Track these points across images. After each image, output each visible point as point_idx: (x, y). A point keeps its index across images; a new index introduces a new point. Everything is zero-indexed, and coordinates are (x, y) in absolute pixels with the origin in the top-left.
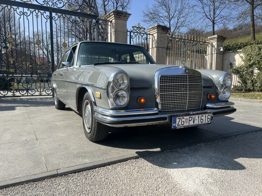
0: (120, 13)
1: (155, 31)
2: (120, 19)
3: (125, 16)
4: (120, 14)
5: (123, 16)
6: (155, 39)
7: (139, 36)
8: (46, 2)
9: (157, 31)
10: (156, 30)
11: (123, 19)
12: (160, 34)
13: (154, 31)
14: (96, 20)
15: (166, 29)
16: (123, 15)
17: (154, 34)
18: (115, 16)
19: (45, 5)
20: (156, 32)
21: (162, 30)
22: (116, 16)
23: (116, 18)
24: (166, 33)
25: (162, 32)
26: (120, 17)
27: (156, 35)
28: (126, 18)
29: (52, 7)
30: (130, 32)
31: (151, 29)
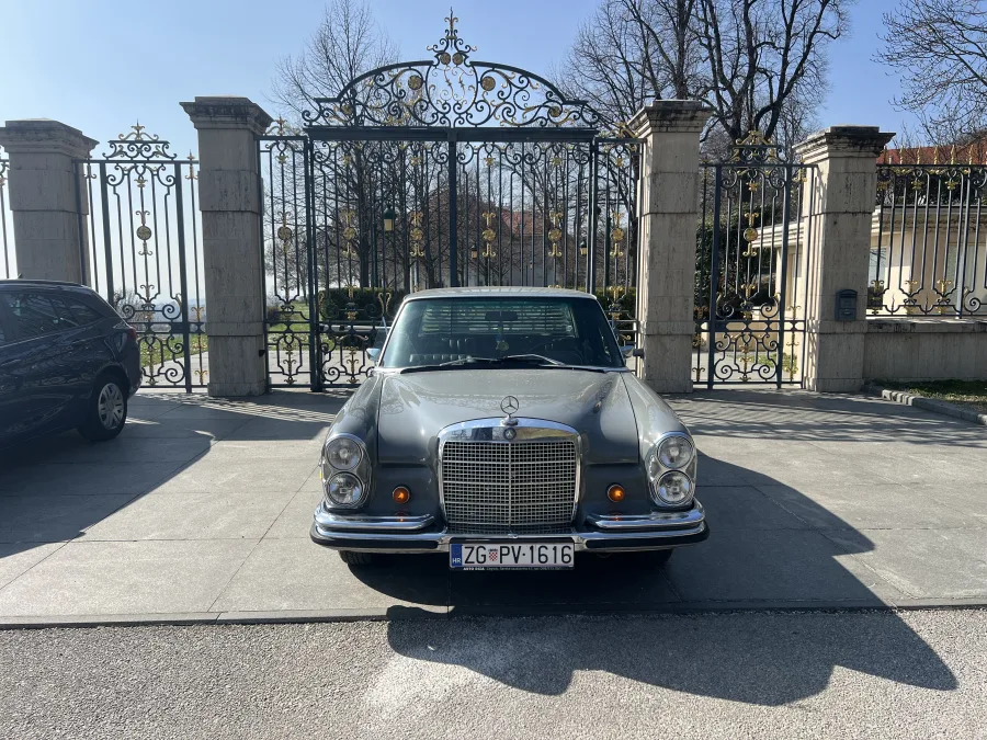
0: (671, 111)
1: (823, 152)
2: (674, 129)
3: (692, 118)
4: (673, 115)
5: (685, 119)
6: (821, 183)
8: (440, 115)
9: (828, 151)
10: (826, 148)
11: (684, 130)
12: (843, 160)
13: (820, 151)
14: (591, 145)
15: (872, 139)
16: (683, 116)
17: (819, 164)
18: (654, 122)
19: (438, 124)
20: (827, 155)
21: (855, 145)
22: (658, 123)
23: (657, 129)
24: (871, 154)
25: (856, 154)
26: (674, 123)
27: (825, 167)
28: (695, 122)
29: (457, 125)
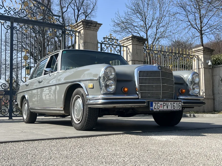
0: (89, 23)
1: (130, 43)
2: (90, 29)
3: (95, 26)
4: (90, 24)
5: (93, 26)
6: (129, 52)
7: (111, 49)
8: (7, 12)
10: (131, 41)
11: (93, 29)
12: (135, 45)
13: (129, 42)
14: (62, 31)
15: (142, 40)
16: (93, 25)
17: (128, 46)
18: (84, 26)
19: (6, 15)
20: (131, 43)
21: (138, 41)
22: (85, 26)
23: (85, 28)
24: (142, 44)
25: (138, 44)
26: (90, 27)
27: (130, 47)
28: (96, 28)
29: (14, 16)
30: (101, 44)
31: (125, 41)
